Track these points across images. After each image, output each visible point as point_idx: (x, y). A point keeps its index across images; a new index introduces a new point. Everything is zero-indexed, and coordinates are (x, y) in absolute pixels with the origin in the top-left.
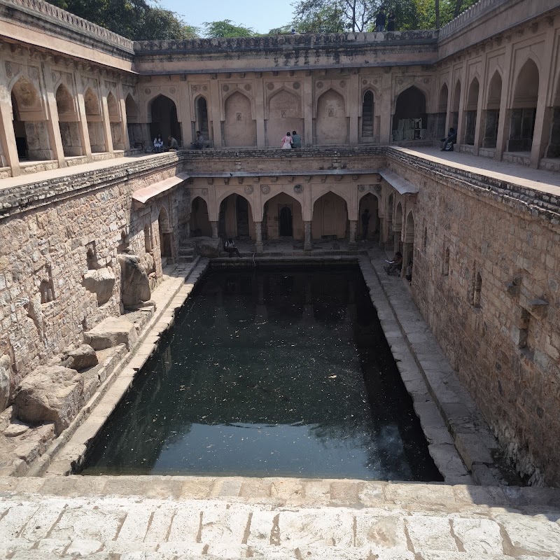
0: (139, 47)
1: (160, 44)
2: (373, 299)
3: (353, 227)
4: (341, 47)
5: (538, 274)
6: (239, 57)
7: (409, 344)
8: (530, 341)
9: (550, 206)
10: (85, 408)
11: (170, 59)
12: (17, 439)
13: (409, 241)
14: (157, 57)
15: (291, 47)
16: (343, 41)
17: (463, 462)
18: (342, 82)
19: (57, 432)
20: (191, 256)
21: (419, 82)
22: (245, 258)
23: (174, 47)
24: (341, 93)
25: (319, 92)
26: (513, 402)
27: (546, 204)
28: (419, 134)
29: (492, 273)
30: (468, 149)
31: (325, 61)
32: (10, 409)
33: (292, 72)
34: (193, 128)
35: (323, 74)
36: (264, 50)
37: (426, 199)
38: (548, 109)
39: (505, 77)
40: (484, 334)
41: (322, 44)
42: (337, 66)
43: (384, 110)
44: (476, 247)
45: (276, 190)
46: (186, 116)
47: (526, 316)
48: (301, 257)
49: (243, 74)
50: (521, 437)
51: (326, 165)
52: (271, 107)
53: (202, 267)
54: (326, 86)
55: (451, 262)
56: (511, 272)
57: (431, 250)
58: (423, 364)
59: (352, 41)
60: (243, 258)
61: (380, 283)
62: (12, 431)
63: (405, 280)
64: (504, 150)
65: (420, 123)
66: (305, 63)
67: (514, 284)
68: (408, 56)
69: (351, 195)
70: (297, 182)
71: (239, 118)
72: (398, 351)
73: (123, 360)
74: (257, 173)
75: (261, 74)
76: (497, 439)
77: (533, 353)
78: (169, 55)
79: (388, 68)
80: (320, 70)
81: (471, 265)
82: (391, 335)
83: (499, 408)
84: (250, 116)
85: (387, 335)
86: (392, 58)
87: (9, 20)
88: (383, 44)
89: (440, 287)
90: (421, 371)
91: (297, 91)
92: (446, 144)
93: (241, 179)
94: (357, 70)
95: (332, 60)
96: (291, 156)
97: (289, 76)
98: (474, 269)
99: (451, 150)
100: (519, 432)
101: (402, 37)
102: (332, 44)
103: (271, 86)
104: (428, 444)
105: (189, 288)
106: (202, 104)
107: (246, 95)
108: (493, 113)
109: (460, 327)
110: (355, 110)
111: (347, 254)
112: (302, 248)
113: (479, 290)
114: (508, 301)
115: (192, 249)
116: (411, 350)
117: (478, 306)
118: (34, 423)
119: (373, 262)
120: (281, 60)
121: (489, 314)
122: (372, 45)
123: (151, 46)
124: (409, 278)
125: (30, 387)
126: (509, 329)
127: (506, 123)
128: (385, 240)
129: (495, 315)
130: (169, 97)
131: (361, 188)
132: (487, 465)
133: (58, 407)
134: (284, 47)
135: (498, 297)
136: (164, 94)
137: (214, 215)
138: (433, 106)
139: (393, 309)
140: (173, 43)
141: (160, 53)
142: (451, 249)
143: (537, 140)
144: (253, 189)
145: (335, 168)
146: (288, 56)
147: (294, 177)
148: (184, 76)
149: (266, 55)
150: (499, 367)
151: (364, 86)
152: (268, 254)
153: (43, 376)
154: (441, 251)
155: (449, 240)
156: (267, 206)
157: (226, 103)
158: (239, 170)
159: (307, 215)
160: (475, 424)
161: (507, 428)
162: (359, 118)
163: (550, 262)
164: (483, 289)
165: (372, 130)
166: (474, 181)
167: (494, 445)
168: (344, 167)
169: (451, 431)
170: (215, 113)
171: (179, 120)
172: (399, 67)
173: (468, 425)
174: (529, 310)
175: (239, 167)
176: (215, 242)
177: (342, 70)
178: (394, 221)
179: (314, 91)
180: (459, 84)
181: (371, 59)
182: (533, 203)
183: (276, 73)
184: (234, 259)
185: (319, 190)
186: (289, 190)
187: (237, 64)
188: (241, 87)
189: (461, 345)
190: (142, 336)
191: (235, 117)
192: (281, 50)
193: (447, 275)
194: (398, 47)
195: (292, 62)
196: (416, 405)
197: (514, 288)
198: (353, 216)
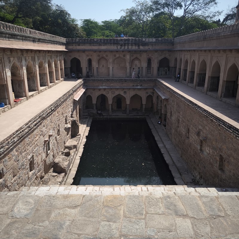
0: (68, 40)
1: (76, 39)
2: (153, 133)
3: (144, 106)
4: (140, 43)
5: (205, 131)
6: (104, 45)
7: (166, 148)
8: (202, 148)
9: (207, 114)
10: (70, 169)
11: (79, 45)
12: (56, 177)
13: (165, 113)
14: (74, 44)
15: (123, 42)
16: (141, 41)
17: (184, 182)
18: (140, 55)
19: (65, 175)
20: (87, 117)
21: (167, 56)
22: (105, 117)
23: (81, 41)
24: (140, 59)
25: (132, 58)
26: (198, 165)
27: (206, 113)
28: (167, 73)
29: (192, 129)
30: (184, 83)
31: (134, 48)
32: (52, 169)
33: (123, 51)
34: (86, 69)
35: (134, 52)
36: (113, 43)
37: (171, 101)
38: (209, 77)
39: (196, 62)
40: (190, 146)
41: (134, 42)
42: (139, 50)
43: (155, 65)
44: (188, 120)
45: (117, 93)
46: (84, 65)
47: (201, 142)
48: (125, 117)
49: (105, 51)
50: (200, 174)
51: (135, 85)
52: (115, 63)
53: (91, 120)
54: (135, 56)
55: (180, 123)
56: (198, 129)
57: (173, 118)
58: (171, 154)
59: (144, 41)
60: (104, 117)
61: (155, 127)
62: (54, 175)
63: (163, 126)
64: (196, 86)
65: (167, 69)
66: (128, 48)
67: (198, 133)
68: (163, 47)
69: (144, 95)
70: (125, 90)
71: (103, 66)
72: (163, 151)
73: (76, 154)
74: (111, 87)
75: (112, 51)
76: (193, 176)
77: (203, 152)
78: (79, 44)
79: (156, 51)
80: (133, 51)
81: (186, 125)
82: (160, 145)
83: (194, 167)
84: (107, 66)
85: (159, 145)
86: (158, 47)
87: (39, 43)
88: (155, 42)
89: (176, 131)
90: (171, 157)
91: (125, 58)
92: (177, 79)
93: (105, 89)
94: (146, 51)
95: (137, 48)
96: (123, 81)
97: (122, 52)
98: (187, 127)
99: (178, 81)
100: (200, 173)
101: (161, 40)
102: (137, 42)
103: (115, 56)
104: (174, 178)
105: (88, 128)
106: (90, 61)
107: (106, 58)
108: (193, 72)
109: (182, 143)
110: (144, 65)
111: (142, 116)
112: (126, 113)
113: (188, 133)
114: (197, 137)
115: (87, 114)
116: (167, 150)
117: (188, 138)
118: (59, 173)
119: (151, 119)
120: (119, 47)
121: (191, 140)
122: (151, 42)
123: (72, 40)
124: (165, 126)
125: (58, 162)
126: (197, 145)
127: (197, 78)
128: (155, 111)
129: (193, 141)
130: (78, 58)
131: (147, 93)
132: (191, 183)
133: (66, 168)
134: (120, 42)
135: (194, 136)
136: (76, 57)
137: (94, 101)
138: (172, 64)
139: (160, 137)
140: (80, 40)
141: (75, 43)
142: (180, 119)
143: (206, 86)
144: (109, 93)
145: (138, 86)
146: (121, 45)
147: (124, 89)
148: (84, 51)
149: (114, 45)
150: (194, 156)
151: (148, 57)
152: (114, 116)
153: (60, 159)
154: (177, 119)
155: (179, 116)
156: (114, 98)
157: (99, 61)
158: (104, 86)
159: (128, 102)
160: (187, 172)
161: (196, 172)
162: (146, 68)
163: (207, 128)
164: (190, 133)
165: (150, 72)
166: (187, 101)
167: (193, 178)
168: (141, 86)
169: (180, 174)
170: (95, 64)
171: (82, 67)
172: (161, 51)
173: (185, 173)
174: (202, 140)
175: (104, 85)
176: (95, 111)
177: (141, 51)
178: (159, 105)
179: (130, 57)
180: (181, 59)
181: (151, 47)
182: (203, 112)
183: (117, 51)
184: (102, 117)
185: (132, 93)
186: (122, 93)
187: (103, 48)
188: (104, 56)
189: (183, 149)
190: (79, 146)
191: (102, 66)
192: (119, 43)
193: (179, 127)
194: (160, 44)
195: (123, 47)
196: (170, 167)
197: (198, 134)
198: (144, 102)
